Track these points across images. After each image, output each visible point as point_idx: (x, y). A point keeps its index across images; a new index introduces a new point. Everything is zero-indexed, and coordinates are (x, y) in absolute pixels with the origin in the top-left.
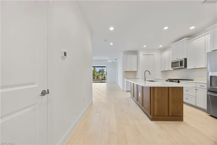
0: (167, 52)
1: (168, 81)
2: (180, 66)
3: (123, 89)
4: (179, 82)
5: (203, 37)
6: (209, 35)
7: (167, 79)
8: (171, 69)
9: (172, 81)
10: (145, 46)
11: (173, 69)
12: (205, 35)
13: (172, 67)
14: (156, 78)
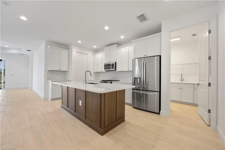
0: (101, 54)
1: (102, 82)
2: (112, 68)
3: (44, 97)
4: (111, 83)
5: (127, 47)
6: (133, 46)
7: (101, 80)
8: (103, 70)
9: (106, 82)
10: (80, 42)
11: (106, 71)
12: (128, 46)
13: (105, 69)
14: (90, 79)
